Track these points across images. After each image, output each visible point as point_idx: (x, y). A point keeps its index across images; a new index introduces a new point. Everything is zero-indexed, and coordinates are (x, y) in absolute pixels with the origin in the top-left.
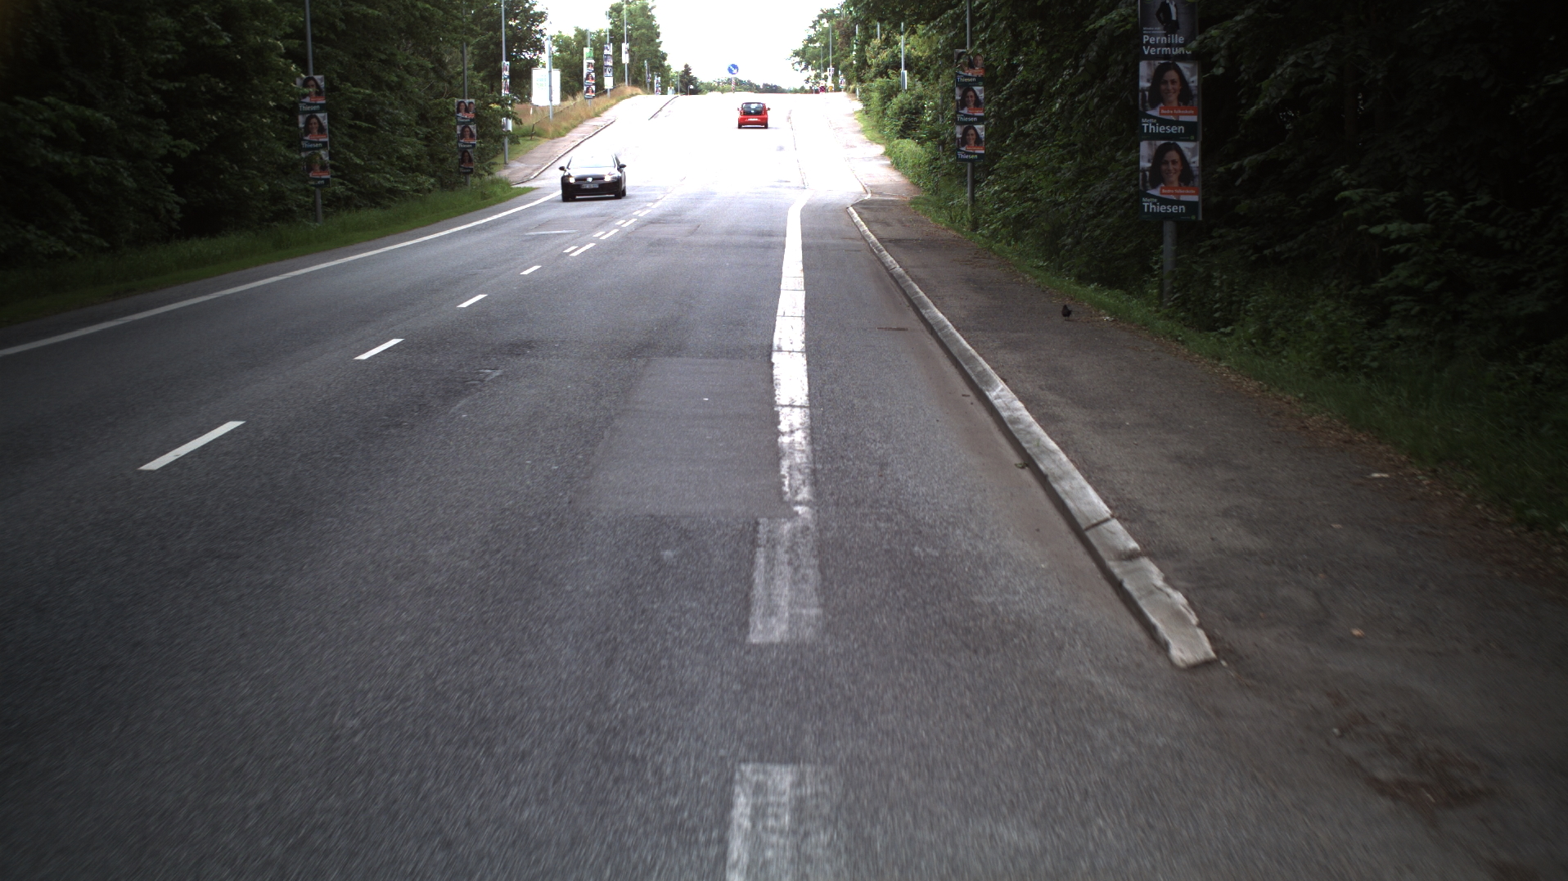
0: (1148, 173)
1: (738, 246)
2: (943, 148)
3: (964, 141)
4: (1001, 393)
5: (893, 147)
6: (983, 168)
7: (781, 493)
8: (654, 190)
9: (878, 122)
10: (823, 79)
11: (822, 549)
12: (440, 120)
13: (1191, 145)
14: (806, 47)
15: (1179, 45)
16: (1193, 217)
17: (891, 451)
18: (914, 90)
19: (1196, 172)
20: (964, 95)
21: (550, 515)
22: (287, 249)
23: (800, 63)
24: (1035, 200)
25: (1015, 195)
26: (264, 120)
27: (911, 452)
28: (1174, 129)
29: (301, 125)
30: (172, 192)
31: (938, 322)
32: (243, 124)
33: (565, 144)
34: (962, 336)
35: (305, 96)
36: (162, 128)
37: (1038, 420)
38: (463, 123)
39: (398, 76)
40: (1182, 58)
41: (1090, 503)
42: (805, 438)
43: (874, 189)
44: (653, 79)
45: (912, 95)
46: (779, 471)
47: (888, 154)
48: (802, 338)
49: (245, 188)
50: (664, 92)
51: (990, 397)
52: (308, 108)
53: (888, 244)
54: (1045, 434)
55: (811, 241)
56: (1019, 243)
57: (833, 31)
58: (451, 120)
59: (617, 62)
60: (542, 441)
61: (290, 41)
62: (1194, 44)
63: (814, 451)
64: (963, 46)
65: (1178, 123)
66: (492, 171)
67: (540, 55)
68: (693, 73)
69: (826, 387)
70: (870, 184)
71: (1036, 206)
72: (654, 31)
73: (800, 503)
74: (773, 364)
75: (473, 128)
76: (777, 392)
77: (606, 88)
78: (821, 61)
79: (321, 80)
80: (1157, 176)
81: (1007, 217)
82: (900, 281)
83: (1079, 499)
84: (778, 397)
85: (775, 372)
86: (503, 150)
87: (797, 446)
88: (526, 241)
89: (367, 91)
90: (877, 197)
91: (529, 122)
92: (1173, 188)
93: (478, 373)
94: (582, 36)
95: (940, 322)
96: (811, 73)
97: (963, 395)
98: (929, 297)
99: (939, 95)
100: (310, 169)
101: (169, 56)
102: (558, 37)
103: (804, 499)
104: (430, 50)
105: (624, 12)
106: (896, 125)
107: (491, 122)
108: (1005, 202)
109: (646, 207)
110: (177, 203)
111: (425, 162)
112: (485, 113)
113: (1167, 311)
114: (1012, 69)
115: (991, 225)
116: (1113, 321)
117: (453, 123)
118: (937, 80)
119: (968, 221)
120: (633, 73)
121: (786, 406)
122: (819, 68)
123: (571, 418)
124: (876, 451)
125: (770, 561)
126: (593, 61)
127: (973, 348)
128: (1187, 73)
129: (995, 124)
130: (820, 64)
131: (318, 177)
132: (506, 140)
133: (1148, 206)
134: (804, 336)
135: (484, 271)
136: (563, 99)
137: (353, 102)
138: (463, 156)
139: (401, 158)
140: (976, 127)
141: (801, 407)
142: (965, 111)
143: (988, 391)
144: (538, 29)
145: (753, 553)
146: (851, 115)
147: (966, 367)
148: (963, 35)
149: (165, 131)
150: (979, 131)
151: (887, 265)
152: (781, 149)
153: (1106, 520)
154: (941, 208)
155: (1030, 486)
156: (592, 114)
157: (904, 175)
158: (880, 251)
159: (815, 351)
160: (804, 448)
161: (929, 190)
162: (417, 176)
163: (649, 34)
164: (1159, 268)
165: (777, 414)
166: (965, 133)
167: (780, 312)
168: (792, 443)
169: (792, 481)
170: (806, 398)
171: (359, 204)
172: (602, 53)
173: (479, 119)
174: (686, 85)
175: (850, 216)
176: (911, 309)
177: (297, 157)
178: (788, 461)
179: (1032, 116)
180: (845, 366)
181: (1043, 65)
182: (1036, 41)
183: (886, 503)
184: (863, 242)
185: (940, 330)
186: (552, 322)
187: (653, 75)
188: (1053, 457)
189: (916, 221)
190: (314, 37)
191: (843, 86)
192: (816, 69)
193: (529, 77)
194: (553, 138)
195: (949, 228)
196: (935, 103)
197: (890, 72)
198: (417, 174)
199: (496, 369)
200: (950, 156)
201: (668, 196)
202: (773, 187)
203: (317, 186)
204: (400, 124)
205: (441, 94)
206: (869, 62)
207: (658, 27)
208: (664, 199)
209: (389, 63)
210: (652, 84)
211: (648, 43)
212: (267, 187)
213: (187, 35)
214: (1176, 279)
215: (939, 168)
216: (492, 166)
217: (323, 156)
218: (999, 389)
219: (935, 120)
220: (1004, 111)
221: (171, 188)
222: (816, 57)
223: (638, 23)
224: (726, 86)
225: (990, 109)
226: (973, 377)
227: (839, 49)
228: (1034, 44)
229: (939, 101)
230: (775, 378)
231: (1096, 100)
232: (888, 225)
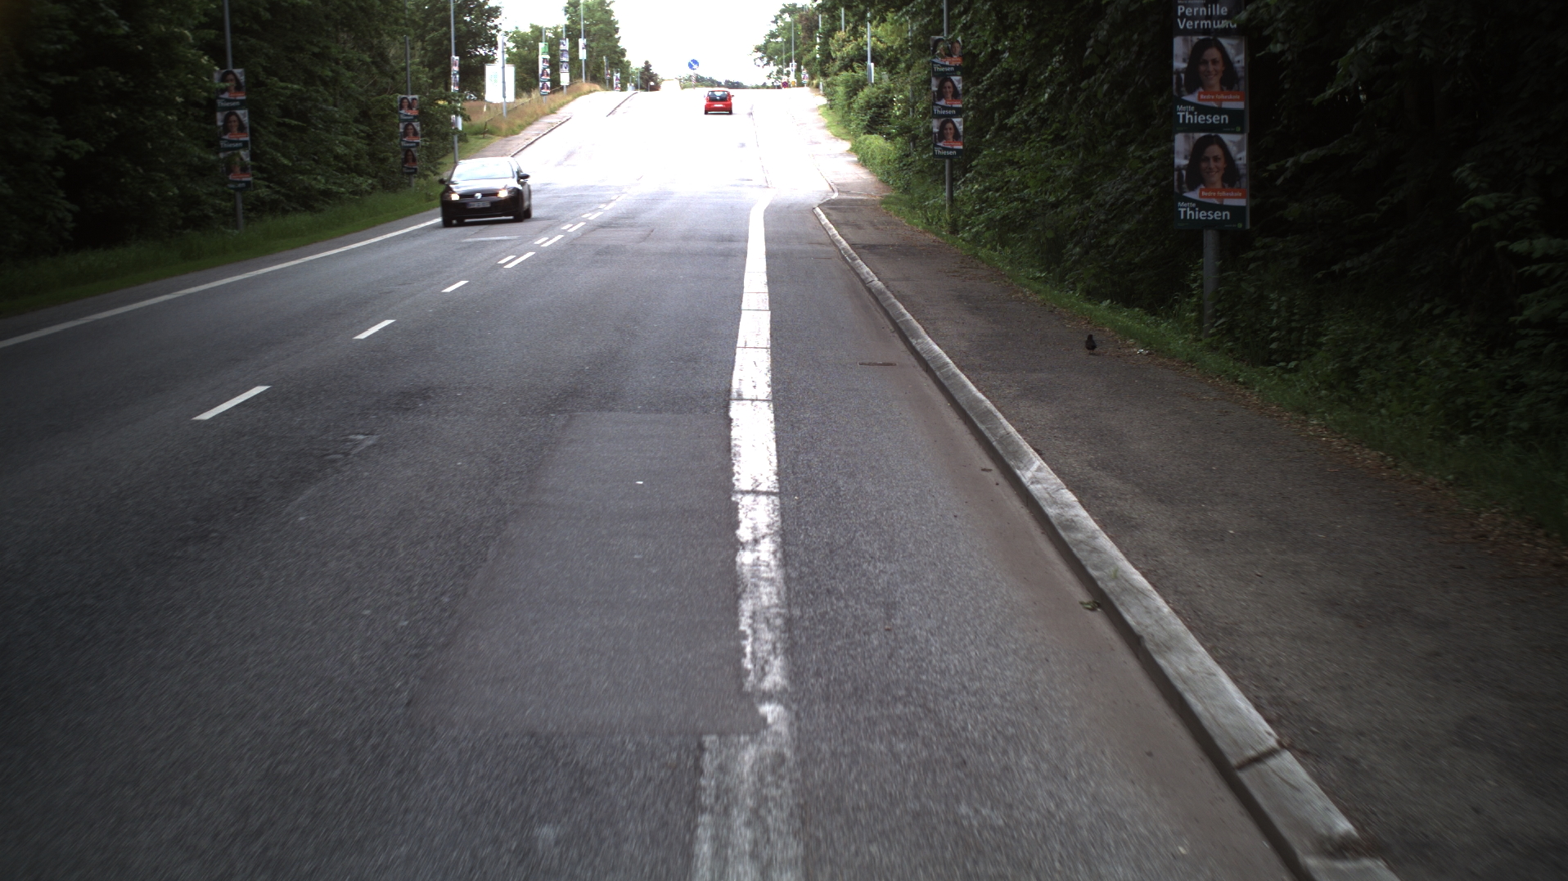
0: (1184, 172)
1: (694, 254)
2: (914, 144)
3: (942, 136)
4: (1036, 472)
5: (860, 143)
6: (962, 163)
7: (741, 673)
8: (608, 190)
9: (843, 117)
10: (786, 74)
11: (804, 816)
12: (383, 118)
13: (1237, 138)
14: (768, 42)
15: (1221, 18)
16: (1240, 225)
17: (898, 578)
18: (880, 83)
19: (1243, 171)
20: (941, 86)
21: (369, 737)
22: (197, 260)
23: (761, 58)
24: (1023, 200)
25: (1000, 195)
26: (170, 118)
27: (927, 580)
28: (1215, 119)
29: (220, 123)
30: (63, 198)
31: (934, 358)
32: (146, 121)
33: (520, 141)
34: (968, 378)
35: (223, 91)
36: (51, 127)
37: (1104, 526)
38: (406, 120)
39: (332, 71)
40: (1226, 32)
41: (1233, 710)
42: (774, 553)
43: (841, 187)
44: (612, 75)
45: (879, 88)
46: (737, 624)
47: (854, 150)
48: (768, 378)
49: (151, 193)
50: (623, 88)
51: (1024, 480)
52: (227, 104)
53: (862, 250)
54: (1120, 556)
55: (775, 247)
56: (1006, 248)
57: (795, 26)
58: (395, 117)
59: (574, 59)
60: (397, 568)
61: (206, 31)
62: (1243, 15)
63: (787, 579)
64: (939, 32)
65: (1220, 111)
66: (438, 171)
67: (495, 51)
68: (654, 70)
69: (801, 458)
70: (836, 182)
71: (1023, 207)
72: (612, 27)
73: (768, 697)
74: (731, 420)
75: (417, 125)
76: (736, 469)
77: (562, 84)
78: (784, 57)
79: (240, 73)
80: (1195, 176)
81: (991, 219)
82: (880, 297)
83: (1211, 697)
84: (736, 476)
85: (734, 433)
86: (453, 148)
87: (765, 573)
88: (460, 249)
89: (295, 86)
90: (844, 196)
91: (478, 120)
92: (1216, 191)
93: (346, 441)
94: (538, 33)
95: (937, 358)
96: (773, 68)
97: (984, 470)
98: (917, 320)
99: (909, 87)
100: (229, 171)
101: (59, 47)
102: (514, 33)
103: (775, 685)
104: (372, 44)
105: (581, 7)
106: (863, 121)
107: (438, 120)
108: (990, 203)
109: (597, 209)
110: (69, 211)
111: (364, 162)
112: (432, 110)
113: (1209, 340)
114: (995, 56)
115: (972, 228)
116: (1147, 354)
117: (397, 121)
118: (908, 72)
119: (946, 222)
120: (591, 68)
121: (748, 492)
122: (782, 64)
123: (449, 522)
124: (877, 577)
125: (721, 845)
126: (548, 57)
127: (988, 397)
128: (1231, 51)
129: (974, 117)
130: (782, 60)
131: (238, 179)
132: (456, 138)
133: (1185, 212)
134: (769, 375)
135: (401, 287)
136: (517, 95)
137: (282, 98)
138: (406, 155)
139: (337, 157)
140: (955, 120)
141: (768, 494)
142: (943, 102)
143: (1019, 468)
144: (492, 24)
145: (691, 828)
146: (814, 110)
147: (982, 427)
148: (937, 21)
149: (55, 130)
150: (957, 125)
151: (863, 277)
152: (743, 145)
153: (1271, 753)
154: (914, 208)
155: (1112, 649)
156: (547, 110)
157: (873, 172)
158: (854, 259)
159: (784, 399)
160: (773, 574)
161: (899, 188)
162: (353, 177)
163: (608, 29)
164: (1198, 287)
165: (734, 509)
166: (942, 127)
167: (740, 342)
168: (756, 564)
169: (757, 646)
170: (774, 478)
171: (288, 208)
172: (558, 49)
173: (423, 116)
174: (647, 82)
175: (817, 216)
176: (896, 335)
177: (212, 157)
178: (750, 602)
179: (1017, 107)
180: (824, 424)
181: (1027, 54)
182: (1023, 25)
183: (902, 692)
184: (832, 248)
185: (940, 368)
186: (462, 360)
187: (612, 71)
188: (1145, 603)
189: (889, 223)
190: (235, 29)
191: (806, 81)
192: (777, 65)
193: (481, 73)
194: (506, 136)
195: (926, 231)
196: (905, 96)
197: (855, 65)
198: (354, 174)
199: (372, 433)
200: (922, 152)
201: (624, 196)
202: (735, 185)
203: (237, 190)
204: (335, 121)
205: (385, 91)
206: (834, 56)
207: (617, 23)
208: (617, 200)
209: (322, 56)
210: (611, 81)
211: (607, 39)
212: (176, 191)
213: (83, 23)
214: (1220, 301)
215: (909, 165)
216: (438, 166)
217: (244, 157)
218: (1035, 467)
219: (905, 114)
220: (985, 102)
221: (61, 194)
222: (778, 52)
223: (596, 18)
224: (688, 83)
225: (968, 100)
226: (994, 443)
227: (801, 43)
228: (1021, 28)
229: (909, 94)
230: (733, 443)
231: (1106, 87)
232: (859, 227)
